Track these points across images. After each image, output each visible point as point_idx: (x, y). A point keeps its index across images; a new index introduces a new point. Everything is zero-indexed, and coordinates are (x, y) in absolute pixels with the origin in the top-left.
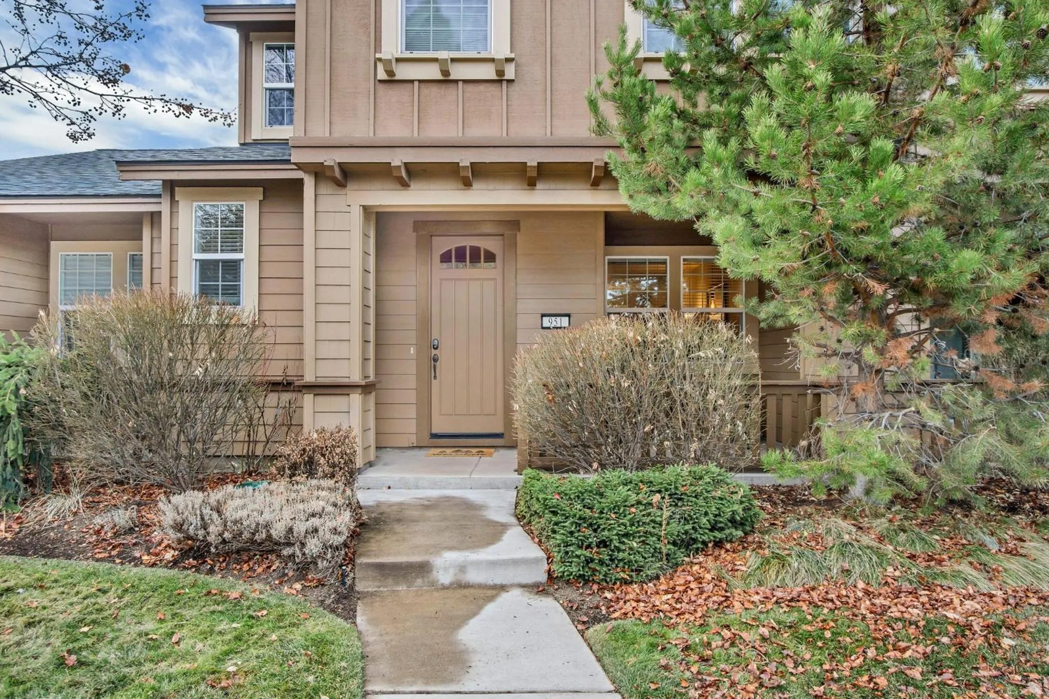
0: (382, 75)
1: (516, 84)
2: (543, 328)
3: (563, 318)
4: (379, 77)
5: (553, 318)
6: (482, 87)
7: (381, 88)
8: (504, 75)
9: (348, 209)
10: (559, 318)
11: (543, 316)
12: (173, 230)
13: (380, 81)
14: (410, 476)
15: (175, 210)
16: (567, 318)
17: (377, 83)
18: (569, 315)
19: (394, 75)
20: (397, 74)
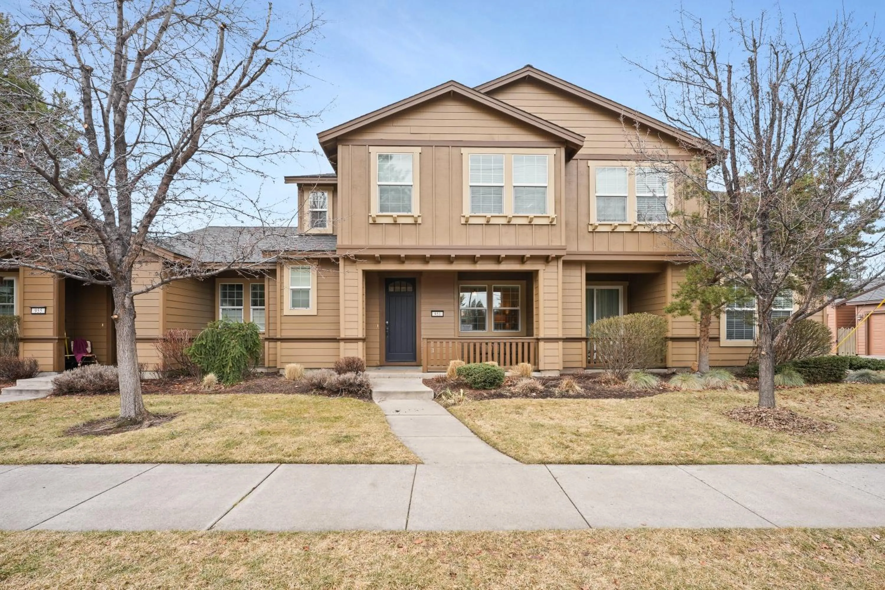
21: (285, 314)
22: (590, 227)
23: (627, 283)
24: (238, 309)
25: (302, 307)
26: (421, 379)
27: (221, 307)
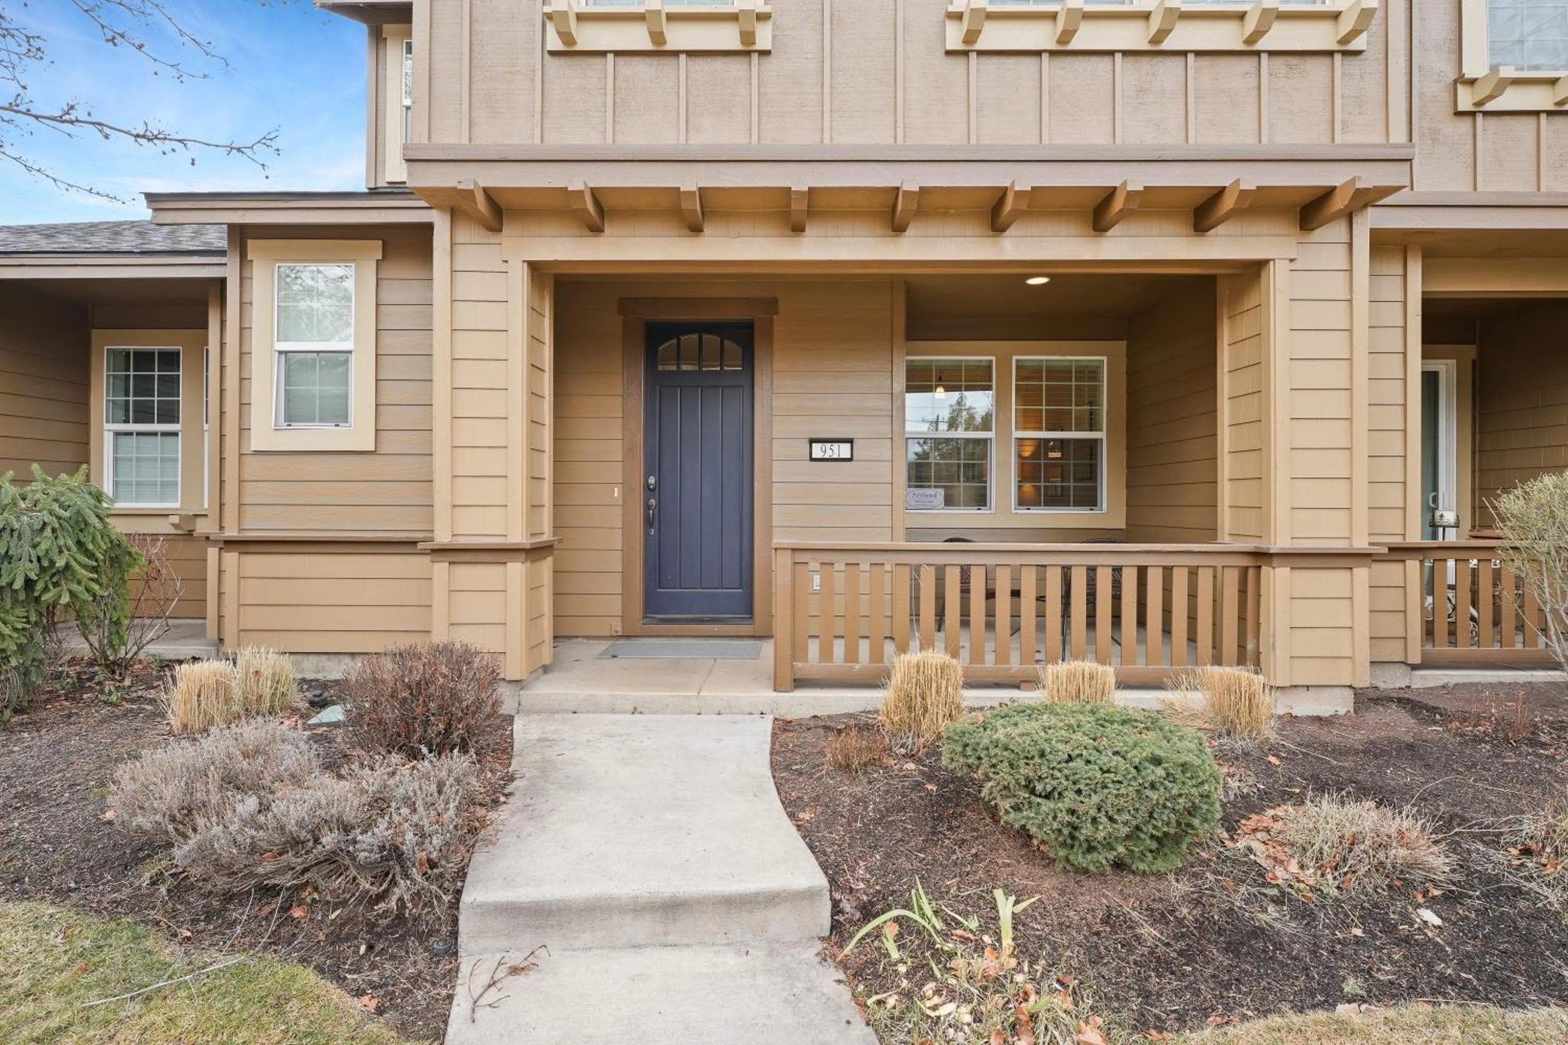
0: (554, 43)
1: (772, 58)
2: (812, 460)
3: (842, 445)
4: (550, 47)
5: (828, 445)
6: (718, 64)
7: (554, 64)
8: (754, 43)
9: (504, 267)
10: (836, 445)
11: (812, 441)
12: (243, 305)
13: (553, 53)
14: (603, 693)
15: (246, 274)
16: (848, 445)
17: (547, 55)
18: (850, 441)
19: (575, 43)
20: (578, 41)
21: (254, 447)
22: (1462, 90)
23: (1470, 351)
24: (165, 434)
25: (322, 419)
26: (769, 719)
27: (107, 426)
